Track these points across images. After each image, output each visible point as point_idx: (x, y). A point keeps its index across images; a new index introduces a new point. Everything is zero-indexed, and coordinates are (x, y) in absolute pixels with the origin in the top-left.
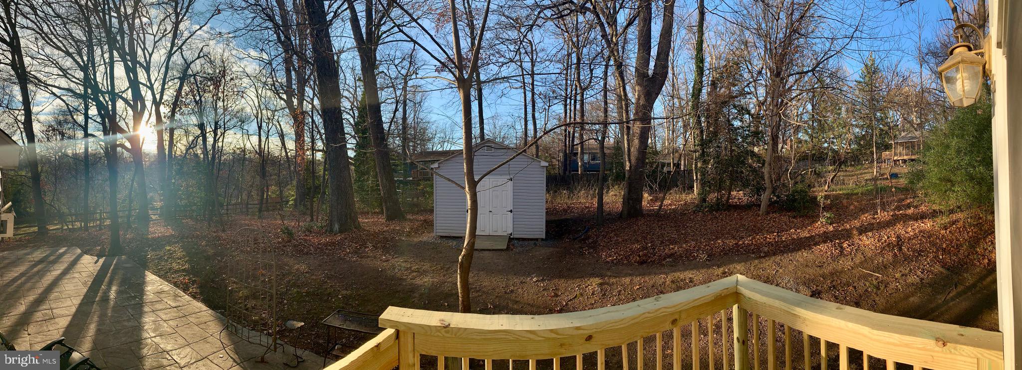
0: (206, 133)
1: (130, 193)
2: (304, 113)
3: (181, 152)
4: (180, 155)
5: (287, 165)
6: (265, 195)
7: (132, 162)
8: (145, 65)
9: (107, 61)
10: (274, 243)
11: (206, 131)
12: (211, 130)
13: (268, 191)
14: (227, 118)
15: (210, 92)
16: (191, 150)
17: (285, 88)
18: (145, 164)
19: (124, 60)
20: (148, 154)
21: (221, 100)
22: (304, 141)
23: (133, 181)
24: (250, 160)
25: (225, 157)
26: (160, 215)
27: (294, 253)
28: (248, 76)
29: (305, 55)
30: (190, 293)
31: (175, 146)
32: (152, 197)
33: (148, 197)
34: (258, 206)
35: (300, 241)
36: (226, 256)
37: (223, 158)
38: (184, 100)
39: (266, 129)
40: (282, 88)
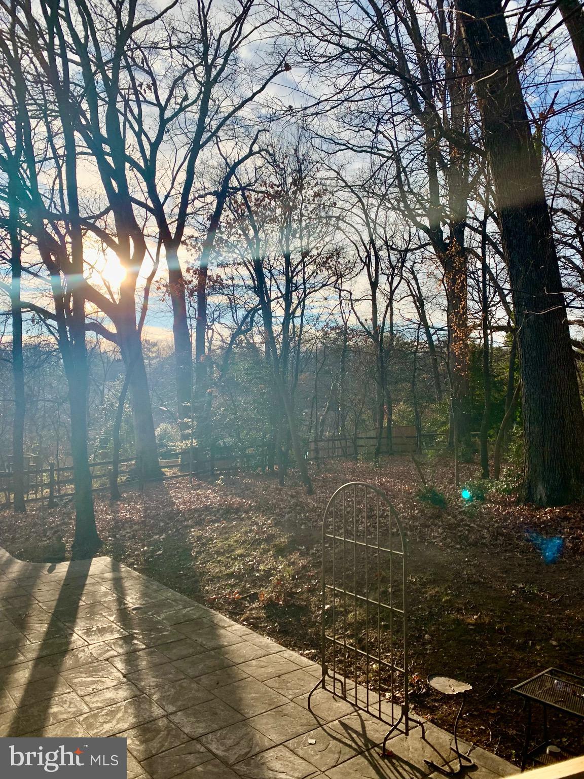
0: (270, 301)
1: (117, 427)
2: (465, 252)
3: (223, 341)
4: (221, 347)
5: (430, 360)
6: (385, 421)
7: (119, 360)
8: (142, 164)
9: (61, 152)
10: (405, 518)
11: (269, 298)
12: (280, 295)
13: (390, 413)
14: (310, 269)
15: (274, 220)
16: (242, 337)
17: (427, 205)
18: (150, 364)
19: (99, 155)
20: (155, 345)
21: (298, 236)
22: (465, 309)
23: (121, 400)
24: (358, 350)
25: (308, 345)
26: (182, 467)
27: (449, 540)
28: (347, 186)
29: (467, 136)
30: (246, 619)
31: (209, 328)
32: (165, 434)
33: (158, 432)
34: (373, 442)
35: (460, 517)
36: (318, 542)
37: (303, 349)
38: (225, 237)
39: (388, 288)
40: (421, 204)
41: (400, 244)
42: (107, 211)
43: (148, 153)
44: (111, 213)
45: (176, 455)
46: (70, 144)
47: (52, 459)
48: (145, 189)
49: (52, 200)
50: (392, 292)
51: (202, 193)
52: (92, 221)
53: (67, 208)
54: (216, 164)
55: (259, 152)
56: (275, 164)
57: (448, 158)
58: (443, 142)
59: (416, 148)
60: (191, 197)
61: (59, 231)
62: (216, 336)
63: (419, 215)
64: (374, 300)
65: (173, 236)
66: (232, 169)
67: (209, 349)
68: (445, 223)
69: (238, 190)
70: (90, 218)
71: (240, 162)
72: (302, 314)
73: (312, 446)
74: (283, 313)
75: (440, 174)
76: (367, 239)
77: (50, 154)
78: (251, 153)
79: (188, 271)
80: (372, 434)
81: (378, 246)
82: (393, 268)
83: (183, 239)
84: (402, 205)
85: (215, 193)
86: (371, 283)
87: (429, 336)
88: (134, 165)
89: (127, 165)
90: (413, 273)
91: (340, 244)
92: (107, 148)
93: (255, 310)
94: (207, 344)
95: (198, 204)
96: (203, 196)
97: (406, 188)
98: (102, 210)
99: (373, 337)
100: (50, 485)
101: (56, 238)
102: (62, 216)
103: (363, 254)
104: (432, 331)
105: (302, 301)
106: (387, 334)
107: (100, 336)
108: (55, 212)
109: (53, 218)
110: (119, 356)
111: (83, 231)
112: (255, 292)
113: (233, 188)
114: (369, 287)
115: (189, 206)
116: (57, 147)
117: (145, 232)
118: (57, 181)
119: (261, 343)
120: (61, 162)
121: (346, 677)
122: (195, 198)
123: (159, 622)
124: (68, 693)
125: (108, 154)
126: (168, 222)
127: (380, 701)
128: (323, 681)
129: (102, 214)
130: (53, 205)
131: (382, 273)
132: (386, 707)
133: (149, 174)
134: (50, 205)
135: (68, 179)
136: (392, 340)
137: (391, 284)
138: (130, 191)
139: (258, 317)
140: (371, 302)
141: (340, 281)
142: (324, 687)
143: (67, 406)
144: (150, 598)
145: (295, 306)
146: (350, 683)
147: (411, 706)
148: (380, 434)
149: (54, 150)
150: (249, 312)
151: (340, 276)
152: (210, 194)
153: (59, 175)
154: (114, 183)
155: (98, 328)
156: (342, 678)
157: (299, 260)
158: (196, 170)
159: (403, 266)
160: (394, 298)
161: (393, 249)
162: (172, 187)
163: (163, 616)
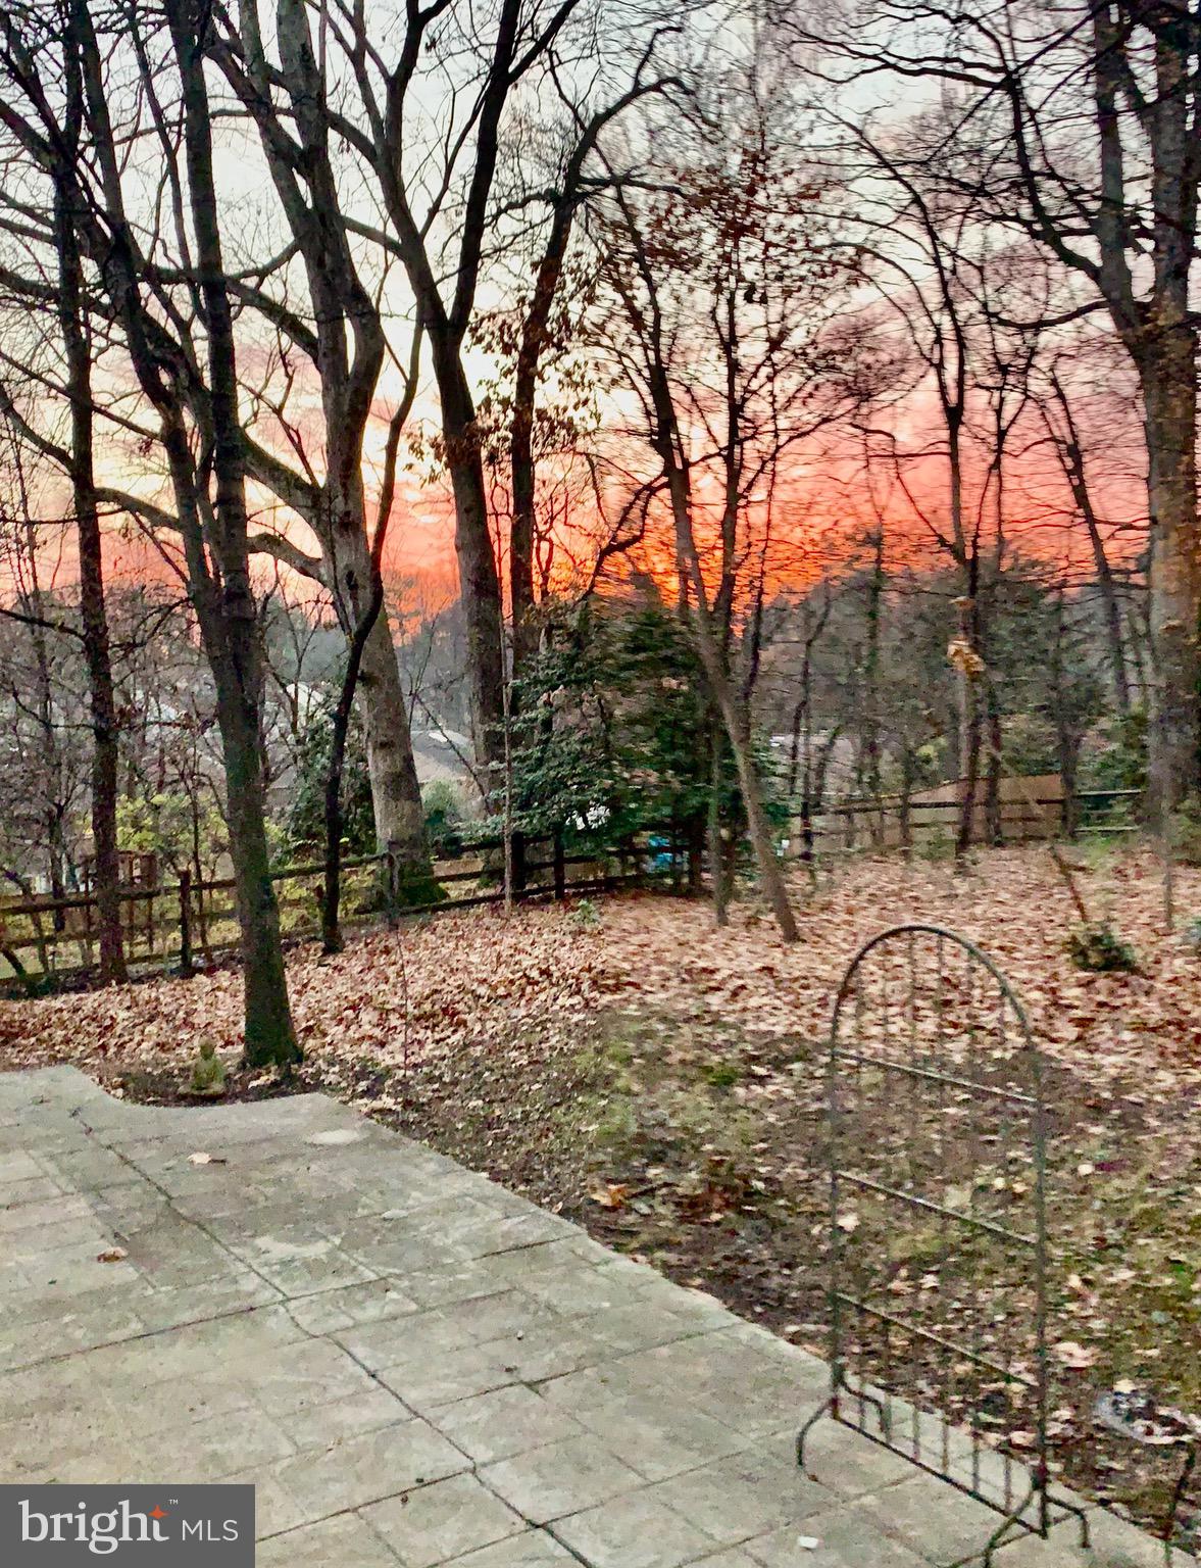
0: (688, 466)
7: (329, 624)
11: (685, 459)
12: (713, 449)
16: (621, 556)
23: (341, 718)
41: (1021, 308)
42: (288, 255)
43: (382, 104)
44: (299, 258)
45: (473, 849)
47: (183, 862)
48: (380, 195)
49: (156, 236)
50: (1001, 435)
51: (518, 197)
53: (194, 253)
54: (549, 122)
56: (699, 115)
59: (1067, 58)
60: (490, 208)
63: (1072, 232)
64: (954, 455)
65: (448, 308)
66: (589, 133)
68: (1140, 251)
69: (605, 184)
70: (246, 274)
71: (610, 113)
73: (797, 825)
75: (1127, 122)
77: (148, 120)
79: (487, 403)
80: (948, 794)
81: (963, 316)
82: (1004, 370)
83: (472, 320)
84: (1026, 206)
85: (550, 197)
86: (948, 411)
87: (1098, 543)
93: (651, 490)
94: (537, 578)
98: (277, 252)
99: (953, 550)
100: (183, 923)
101: (172, 329)
103: (926, 337)
104: (1105, 531)
105: (769, 463)
107: (283, 566)
109: (157, 277)
113: (592, 182)
117: (383, 309)
118: (168, 187)
121: (888, 1389)
122: (500, 212)
125: (287, 112)
127: (976, 1451)
128: (834, 1403)
129: (276, 264)
130: (159, 244)
131: (977, 386)
132: (992, 1468)
137: (999, 412)
140: (946, 459)
142: (835, 1416)
143: (213, 734)
146: (900, 1406)
148: (971, 796)
152: (538, 197)
153: (172, 169)
155: (274, 544)
156: (880, 1395)
157: (760, 359)
159: (1029, 365)
160: (1006, 447)
161: (1002, 322)
162: (445, 188)
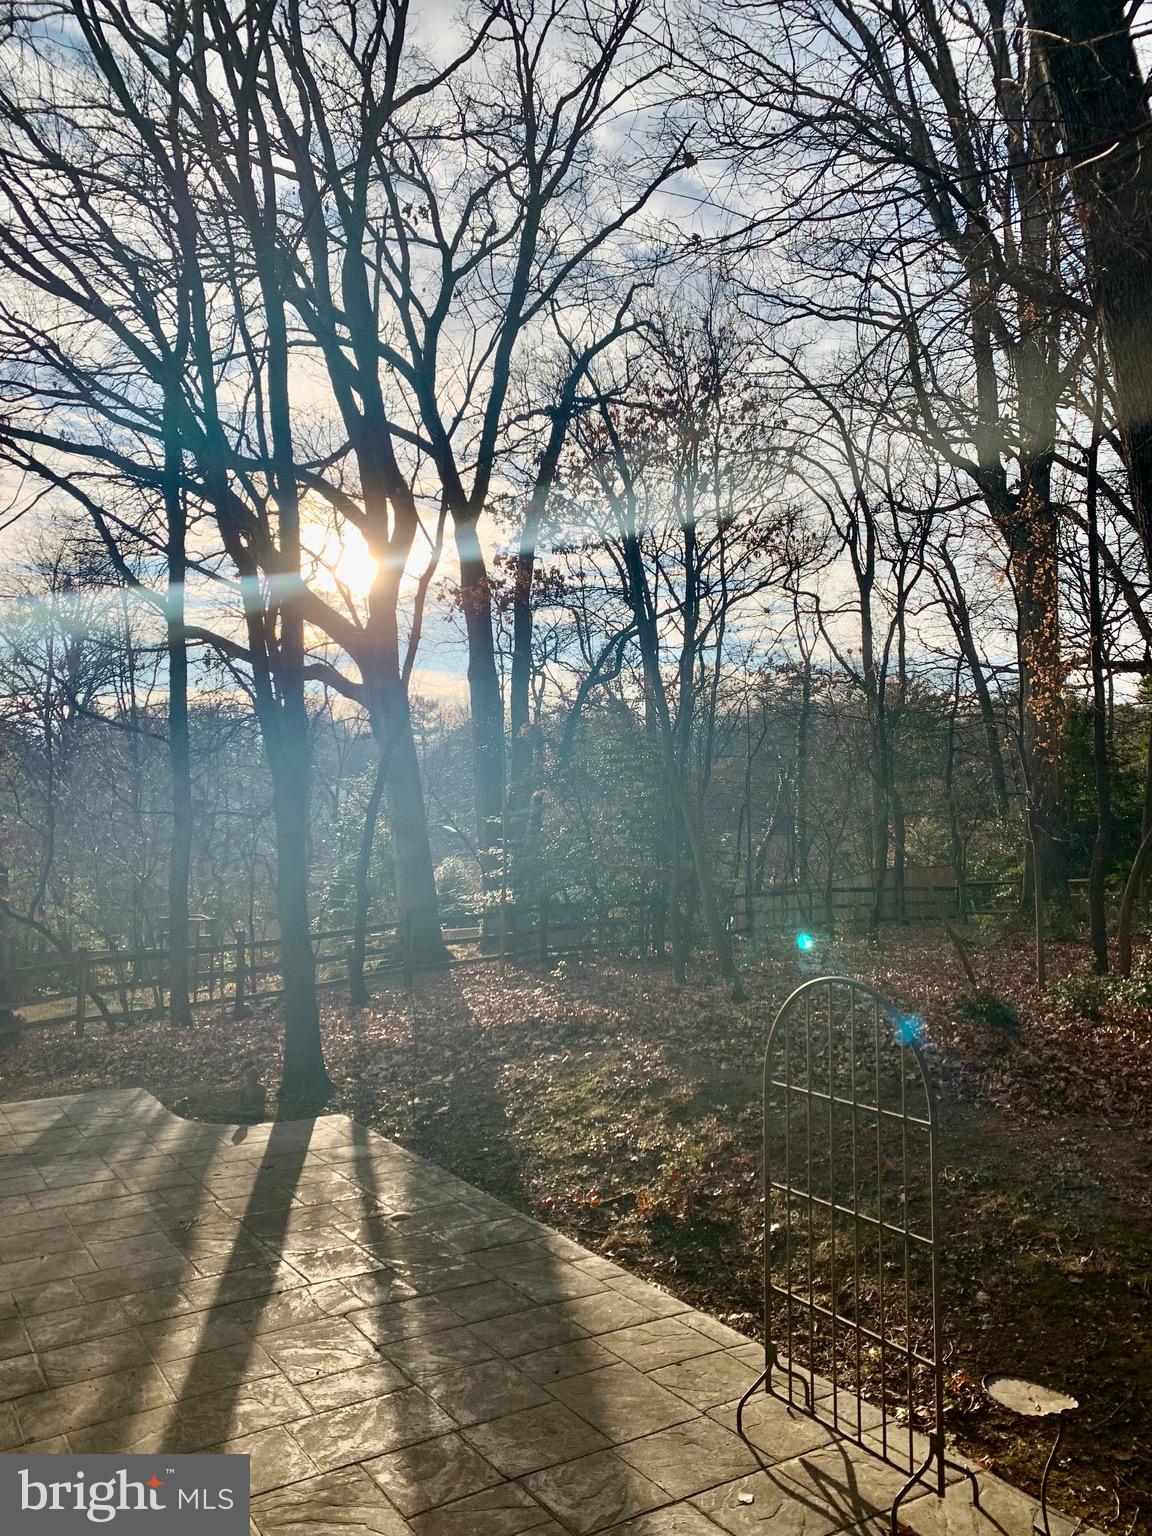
0: (654, 617)
1: (363, 864)
2: (1053, 513)
3: (563, 696)
4: (560, 709)
5: (982, 733)
6: (891, 855)
7: (366, 736)
8: (410, 359)
9: (259, 342)
10: (932, 1052)
11: (652, 612)
12: (674, 605)
13: (901, 841)
14: (735, 552)
15: (664, 458)
16: (601, 688)
17: (974, 420)
18: (424, 743)
19: (328, 343)
20: (433, 706)
21: (710, 487)
22: (1055, 626)
23: (372, 812)
24: (833, 712)
25: (730, 704)
26: (486, 944)
27: (1024, 1099)
28: (809, 387)
29: (1054, 278)
30: (613, 1247)
31: (537, 672)
32: (452, 881)
33: (439, 873)
34: (864, 897)
35: (1047, 1052)
36: (754, 1096)
37: (722, 711)
38: (567, 495)
39: (894, 587)
40: (960, 418)
41: (918, 498)
42: (342, 452)
43: (421, 338)
44: (352, 455)
45: (475, 918)
46: (276, 328)
47: (240, 925)
48: (416, 407)
49: (242, 433)
50: (903, 596)
51: (524, 411)
52: (315, 471)
53: (271, 447)
54: (550, 355)
55: (633, 328)
56: (665, 348)
57: (1016, 323)
58: (1006, 292)
59: (950, 308)
60: (503, 419)
61: (253, 489)
62: (550, 687)
63: (956, 440)
64: (865, 611)
65: (468, 496)
66: (581, 363)
67: (537, 712)
68: (1010, 455)
69: (594, 402)
70: (312, 465)
71: (598, 347)
72: (719, 643)
73: (741, 904)
74: (681, 639)
75: (999, 357)
76: (849, 491)
77: (240, 347)
78: (618, 331)
79: (497, 562)
80: (864, 881)
81: (872, 504)
82: (905, 547)
83: (487, 500)
84: (921, 420)
85: (549, 411)
86: (859, 577)
87: (981, 683)
88: (395, 361)
89: (382, 362)
90: (945, 556)
91: (796, 502)
92: (344, 332)
93: (625, 635)
94: (532, 703)
95: (515, 432)
96: (527, 417)
97: (929, 387)
98: (336, 448)
99: (864, 686)
100: (238, 975)
101: (250, 504)
102: (262, 463)
103: (843, 521)
104: (986, 673)
105: (718, 616)
106: (892, 678)
107: (332, 691)
108: (247, 454)
109: (243, 467)
110: (367, 728)
111: (300, 491)
112: (626, 600)
113: (583, 400)
114: (855, 585)
115: (500, 436)
116: (252, 333)
117: (416, 490)
118: (253, 397)
119: (637, 700)
120: (258, 360)
121: (814, 1371)
122: (511, 422)
123: (441, 1246)
124: (272, 1376)
125: (346, 343)
126: (459, 468)
127: (885, 1424)
128: (767, 1377)
129: (336, 456)
130: (244, 442)
131: (882, 558)
132: (898, 1437)
133: (423, 378)
134: (239, 444)
135: (272, 392)
136: (903, 691)
137: (900, 580)
138: (387, 411)
139: (632, 649)
140: (859, 615)
141: (794, 576)
142: (769, 1390)
143: (270, 823)
144: (427, 1199)
145: (704, 625)
146: (823, 1384)
147: (950, 1437)
148: (880, 883)
149: (248, 340)
150: (614, 639)
151: (796, 565)
152: (539, 412)
153: (257, 384)
154: (357, 398)
155: (326, 673)
156: (806, 1374)
157: (713, 535)
158: (512, 367)
159: (924, 542)
160: (907, 606)
161: (903, 509)
162: (467, 402)
163: (450, 1233)
